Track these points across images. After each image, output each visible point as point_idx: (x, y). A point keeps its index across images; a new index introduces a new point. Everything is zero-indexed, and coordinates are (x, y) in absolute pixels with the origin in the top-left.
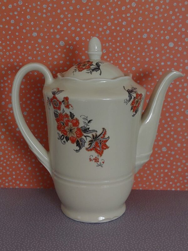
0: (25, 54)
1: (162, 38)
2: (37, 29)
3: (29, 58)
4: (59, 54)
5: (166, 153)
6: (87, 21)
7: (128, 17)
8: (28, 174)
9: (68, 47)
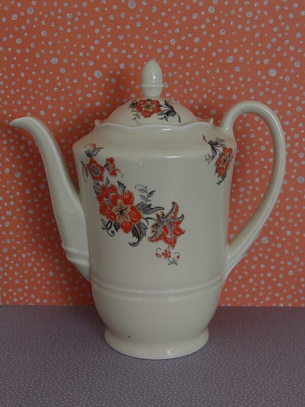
0: (39, 93)
1: (258, 62)
2: (59, 52)
3: (46, 98)
4: (94, 91)
5: (268, 245)
6: (137, 37)
7: (203, 30)
8: (48, 283)
9: (107, 79)
